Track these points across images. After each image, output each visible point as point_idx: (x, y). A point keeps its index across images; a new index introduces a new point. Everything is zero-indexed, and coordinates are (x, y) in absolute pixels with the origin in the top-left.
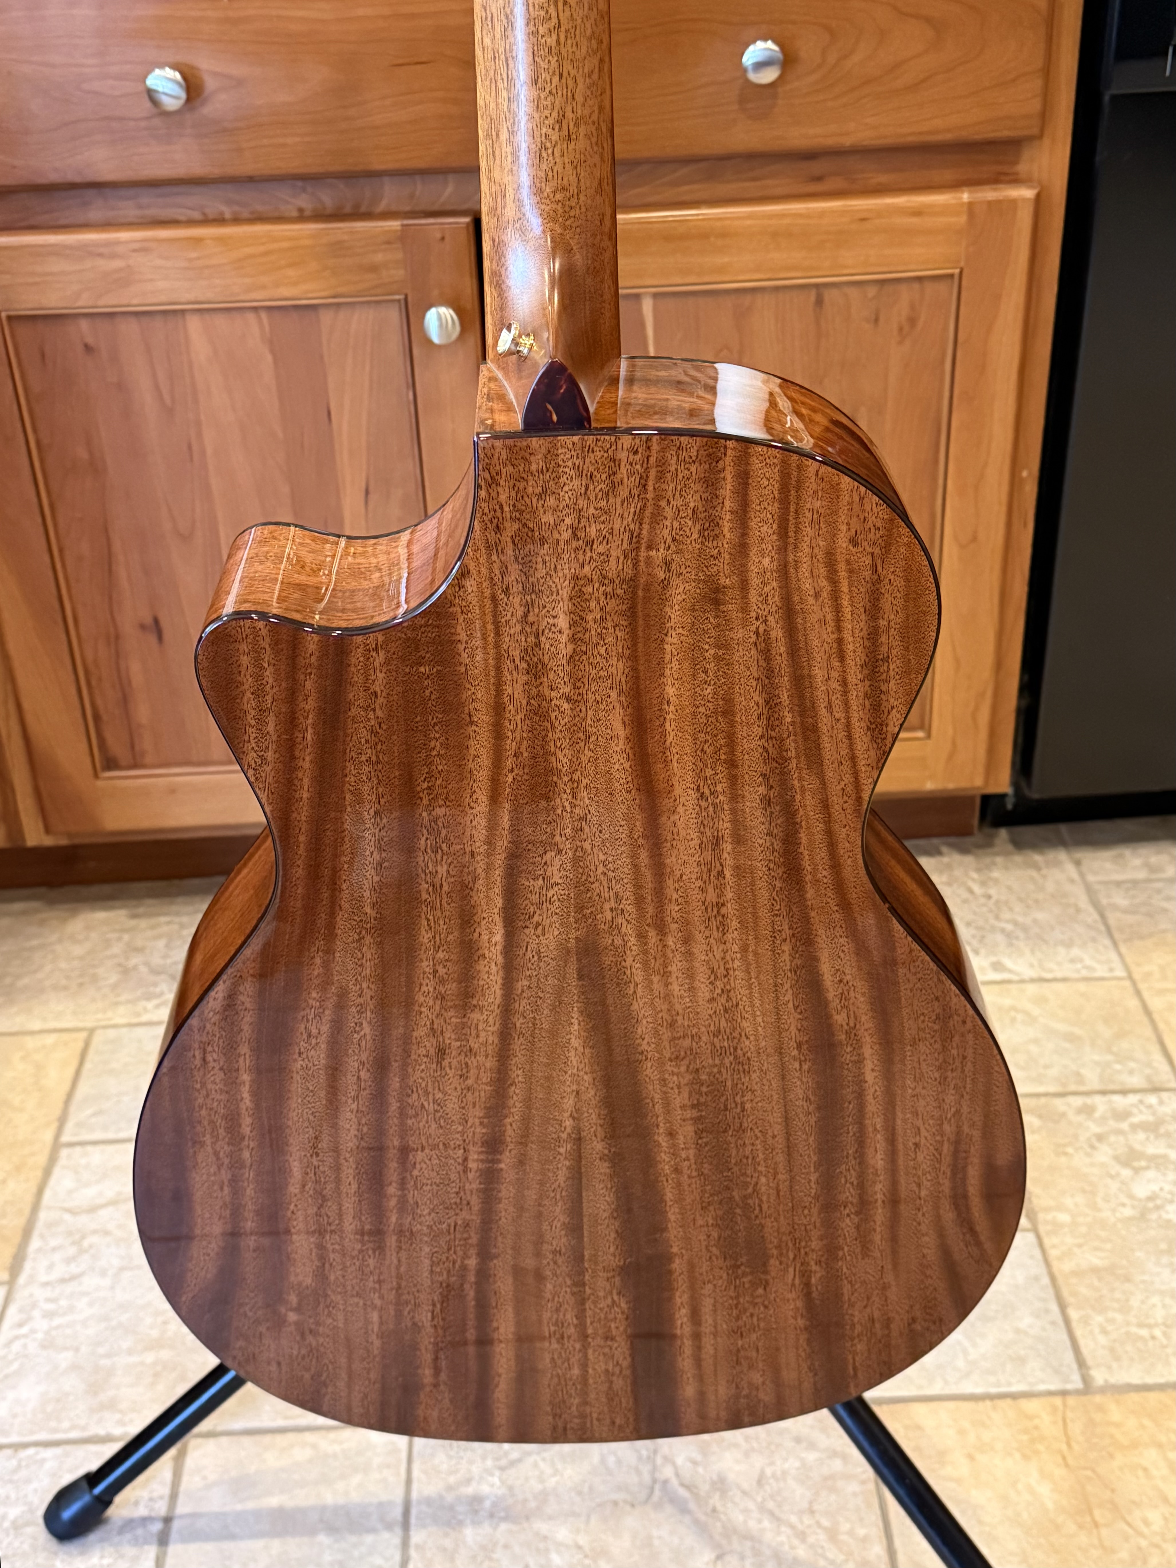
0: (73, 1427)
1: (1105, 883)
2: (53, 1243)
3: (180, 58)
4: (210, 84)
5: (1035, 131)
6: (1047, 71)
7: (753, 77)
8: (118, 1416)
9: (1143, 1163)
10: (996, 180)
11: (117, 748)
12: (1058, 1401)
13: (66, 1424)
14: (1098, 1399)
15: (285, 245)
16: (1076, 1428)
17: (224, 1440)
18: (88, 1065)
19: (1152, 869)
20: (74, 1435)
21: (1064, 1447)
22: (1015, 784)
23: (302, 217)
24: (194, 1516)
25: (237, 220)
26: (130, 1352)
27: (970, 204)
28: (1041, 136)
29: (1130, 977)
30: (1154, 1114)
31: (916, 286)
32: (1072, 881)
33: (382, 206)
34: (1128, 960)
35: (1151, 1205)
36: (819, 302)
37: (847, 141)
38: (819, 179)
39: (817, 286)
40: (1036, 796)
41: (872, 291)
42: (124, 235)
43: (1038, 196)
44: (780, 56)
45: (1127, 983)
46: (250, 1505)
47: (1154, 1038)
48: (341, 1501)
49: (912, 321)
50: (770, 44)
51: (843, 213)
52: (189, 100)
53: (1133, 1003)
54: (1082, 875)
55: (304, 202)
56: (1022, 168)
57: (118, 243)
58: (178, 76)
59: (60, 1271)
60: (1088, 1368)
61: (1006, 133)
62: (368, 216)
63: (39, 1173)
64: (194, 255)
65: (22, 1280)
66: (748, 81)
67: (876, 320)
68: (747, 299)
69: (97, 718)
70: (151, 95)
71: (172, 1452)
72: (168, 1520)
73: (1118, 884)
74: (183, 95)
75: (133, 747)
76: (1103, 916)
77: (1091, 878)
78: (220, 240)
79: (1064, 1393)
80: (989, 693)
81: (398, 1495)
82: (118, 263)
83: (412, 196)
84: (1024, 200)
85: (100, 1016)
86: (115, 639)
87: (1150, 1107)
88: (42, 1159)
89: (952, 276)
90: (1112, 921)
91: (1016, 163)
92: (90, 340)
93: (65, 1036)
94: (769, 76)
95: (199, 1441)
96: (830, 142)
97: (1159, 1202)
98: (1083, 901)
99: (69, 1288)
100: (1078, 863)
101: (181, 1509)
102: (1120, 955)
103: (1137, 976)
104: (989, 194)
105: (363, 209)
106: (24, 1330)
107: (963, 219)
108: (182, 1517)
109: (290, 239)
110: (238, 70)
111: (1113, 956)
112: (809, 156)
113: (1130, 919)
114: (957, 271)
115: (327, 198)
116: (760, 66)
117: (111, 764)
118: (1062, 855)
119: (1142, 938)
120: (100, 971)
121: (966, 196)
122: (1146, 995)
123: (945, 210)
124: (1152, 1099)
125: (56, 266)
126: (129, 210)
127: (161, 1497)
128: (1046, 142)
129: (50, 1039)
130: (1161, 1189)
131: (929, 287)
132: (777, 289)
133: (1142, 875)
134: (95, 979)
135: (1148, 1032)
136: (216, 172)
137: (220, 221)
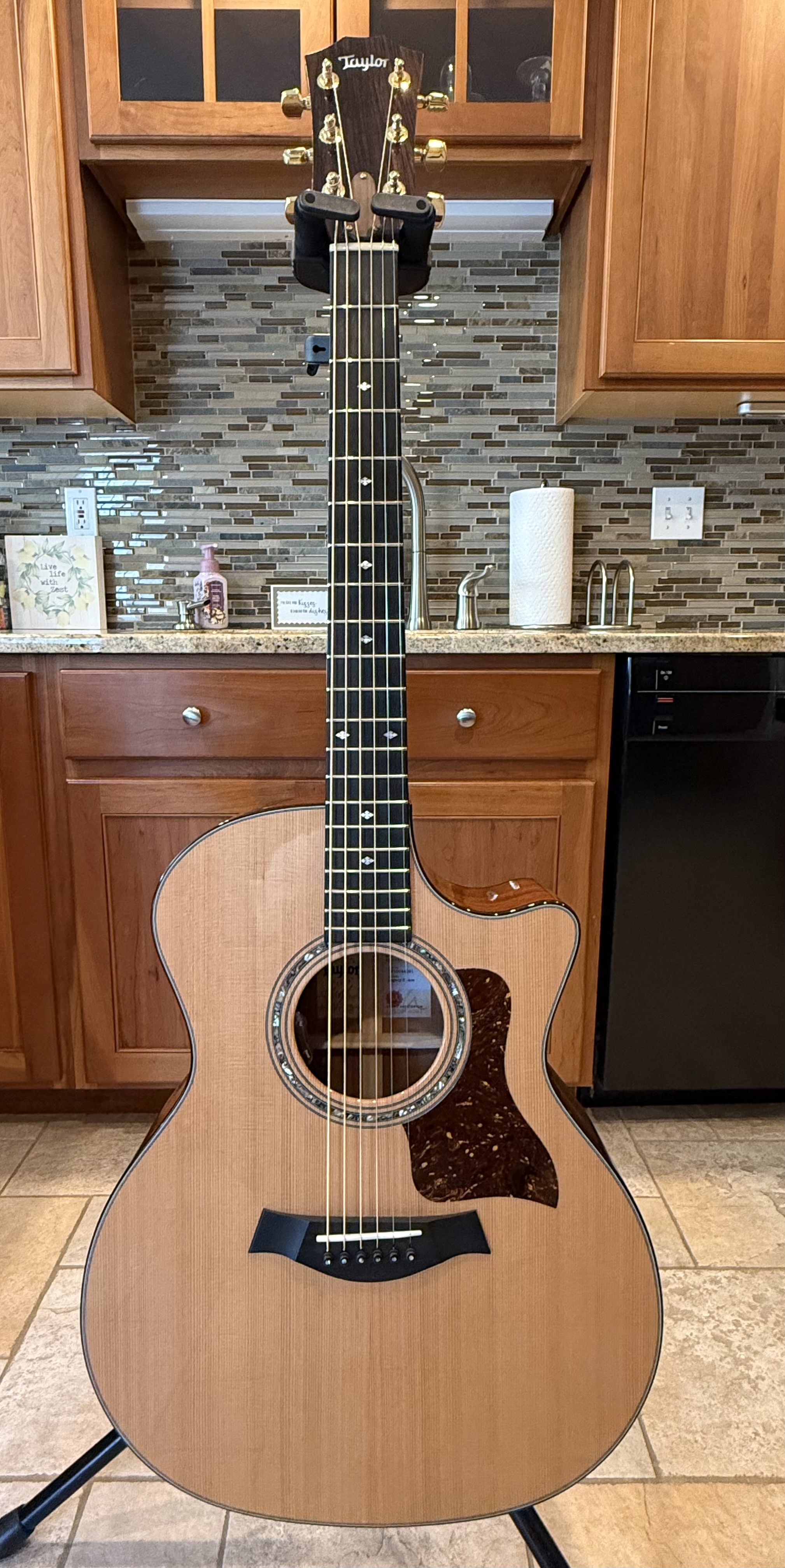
0: (23, 1468)
1: (644, 1141)
2: (41, 1333)
3: (199, 705)
4: (213, 717)
5: (593, 756)
6: (598, 729)
7: (462, 724)
8: (52, 1461)
9: (679, 1316)
10: (576, 778)
11: (129, 1036)
12: (640, 1486)
13: (21, 1465)
14: (665, 1486)
15: (239, 789)
16: (653, 1509)
17: (114, 1484)
18: (84, 1218)
19: (668, 1135)
20: (23, 1473)
21: (647, 1524)
22: (594, 1083)
23: (249, 777)
24: (85, 1544)
25: (218, 778)
26: (69, 1413)
27: (564, 787)
28: (596, 758)
29: (662, 1197)
30: (683, 1283)
31: (539, 823)
32: (627, 1139)
33: (287, 774)
34: (660, 1187)
35: (686, 1345)
36: (493, 828)
37: (505, 755)
38: (492, 772)
39: (491, 820)
40: (605, 1089)
41: (518, 824)
42: (165, 781)
43: (595, 785)
44: (474, 716)
45: (661, 1200)
46: (121, 1539)
47: (678, 1235)
48: (180, 1539)
49: (538, 839)
50: (470, 710)
51: (503, 787)
52: (201, 722)
53: (665, 1213)
54: (632, 1137)
55: (251, 771)
56: (588, 773)
57: (162, 784)
58: (198, 711)
59: (41, 1351)
60: (658, 1463)
61: (579, 756)
62: (280, 778)
63: (43, 1285)
64: (196, 791)
65: (16, 1357)
66: (460, 726)
67: (520, 838)
68: (459, 824)
69: (120, 1020)
70: (185, 719)
71: (80, 1491)
72: (68, 1547)
73: (651, 1142)
74: (199, 720)
75: (136, 1035)
76: (644, 1161)
77: (637, 1139)
78: (210, 786)
79: (643, 1481)
80: (581, 1030)
81: (217, 1537)
82: (159, 794)
83: (301, 770)
84: (589, 786)
85: (97, 1189)
86: (134, 978)
87: (680, 1279)
88: (46, 1276)
89: (556, 819)
90: (650, 1164)
91: (584, 770)
92: (143, 830)
93: (76, 1200)
94: (469, 724)
95: (98, 1483)
96: (498, 755)
97: (691, 1343)
98: (634, 1152)
99: (44, 1364)
100: (629, 1129)
101: (78, 1539)
102: (655, 1183)
103: (665, 1196)
104: (573, 783)
105: (278, 775)
106: (10, 1393)
107: (561, 793)
108: (76, 1545)
109: (242, 786)
110: (226, 711)
111: (652, 1183)
112: (489, 761)
113: (659, 1162)
114: (558, 817)
115: (262, 770)
116: (465, 720)
117: (125, 1045)
118: (620, 1124)
119: (667, 1174)
120: (103, 1162)
121: (561, 783)
122: (671, 1208)
123: (551, 789)
124: (680, 1274)
125: (129, 794)
126: (168, 770)
127: (67, 1528)
128: (598, 761)
129: (67, 1201)
130: (691, 1334)
131: (545, 824)
132: (473, 820)
133: (663, 1138)
134: (99, 1166)
135: (675, 1231)
136: (210, 755)
137: (212, 778)
